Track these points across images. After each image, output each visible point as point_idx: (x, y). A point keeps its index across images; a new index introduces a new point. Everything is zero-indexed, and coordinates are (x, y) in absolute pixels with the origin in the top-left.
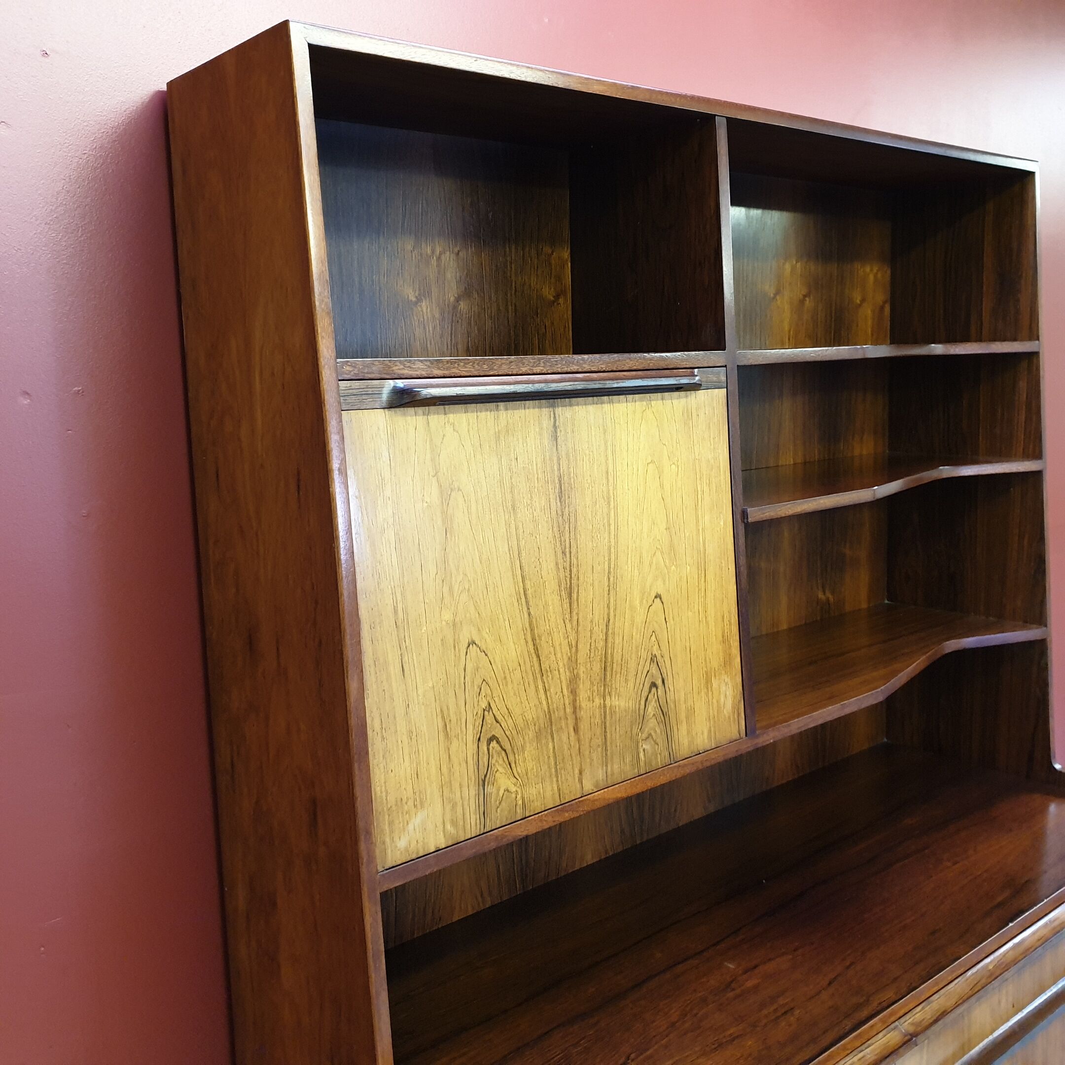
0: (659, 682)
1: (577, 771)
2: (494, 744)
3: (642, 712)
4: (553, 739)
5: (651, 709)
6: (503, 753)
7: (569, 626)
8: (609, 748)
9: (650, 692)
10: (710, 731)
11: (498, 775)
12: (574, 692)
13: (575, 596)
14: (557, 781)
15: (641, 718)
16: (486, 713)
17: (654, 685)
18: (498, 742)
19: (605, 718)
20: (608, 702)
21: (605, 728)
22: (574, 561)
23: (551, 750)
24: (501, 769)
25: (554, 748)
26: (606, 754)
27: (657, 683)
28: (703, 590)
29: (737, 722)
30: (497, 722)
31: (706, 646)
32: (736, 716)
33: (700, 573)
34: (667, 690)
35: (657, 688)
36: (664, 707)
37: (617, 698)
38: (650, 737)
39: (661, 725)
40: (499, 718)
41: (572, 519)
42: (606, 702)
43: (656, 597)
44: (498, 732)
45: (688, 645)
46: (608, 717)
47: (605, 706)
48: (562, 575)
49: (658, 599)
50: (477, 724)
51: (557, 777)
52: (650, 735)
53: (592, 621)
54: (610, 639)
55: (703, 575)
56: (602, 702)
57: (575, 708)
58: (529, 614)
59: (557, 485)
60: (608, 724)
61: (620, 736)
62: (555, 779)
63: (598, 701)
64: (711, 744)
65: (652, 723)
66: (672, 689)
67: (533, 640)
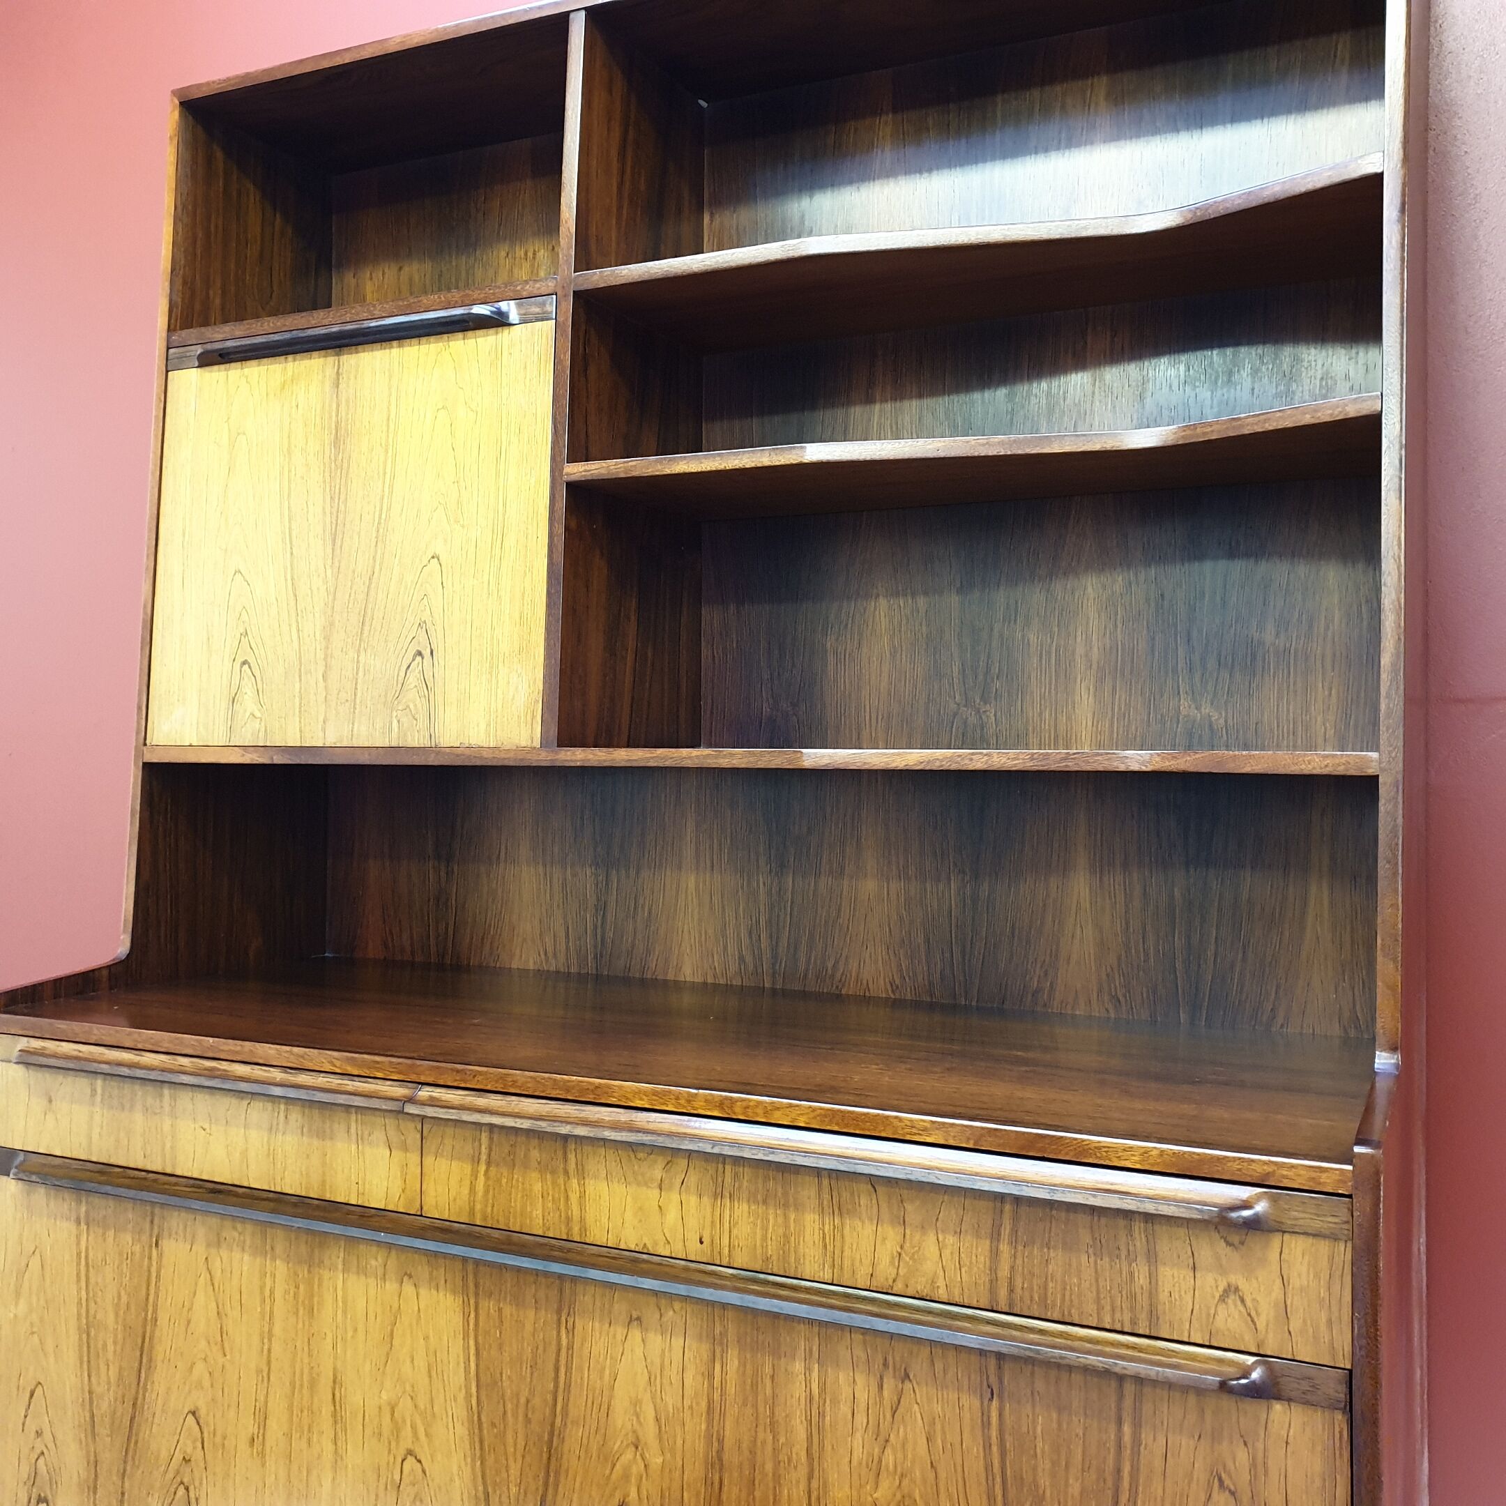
0: (427, 653)
1: (321, 719)
2: (246, 667)
3: (401, 679)
4: (300, 680)
5: (413, 679)
6: (253, 678)
7: (329, 572)
8: (357, 707)
9: (413, 660)
10: (488, 725)
11: (246, 697)
12: (327, 638)
13: (338, 542)
14: (300, 722)
15: (400, 686)
16: (243, 637)
17: (420, 653)
18: (250, 667)
19: (357, 674)
20: (362, 658)
21: (356, 684)
22: (342, 507)
23: (298, 690)
24: (249, 693)
25: (301, 688)
26: (354, 712)
27: (423, 652)
28: (498, 558)
29: (529, 726)
30: (251, 648)
31: (495, 623)
32: (529, 718)
33: (495, 537)
34: (436, 663)
35: (423, 658)
36: (429, 680)
37: (373, 657)
38: (408, 709)
39: (423, 699)
40: (253, 646)
41: (345, 465)
42: (360, 658)
43: (433, 557)
44: (251, 660)
45: (469, 617)
46: (361, 674)
47: (358, 662)
48: (328, 520)
49: (436, 560)
50: (234, 645)
51: (300, 718)
52: (408, 706)
53: (354, 572)
54: (372, 593)
55: (499, 542)
56: (356, 656)
57: (326, 656)
58: (292, 554)
59: (334, 432)
60: (359, 681)
61: (372, 698)
62: (298, 719)
63: (352, 654)
64: (490, 741)
65: (412, 695)
66: (442, 663)
67: (292, 579)
